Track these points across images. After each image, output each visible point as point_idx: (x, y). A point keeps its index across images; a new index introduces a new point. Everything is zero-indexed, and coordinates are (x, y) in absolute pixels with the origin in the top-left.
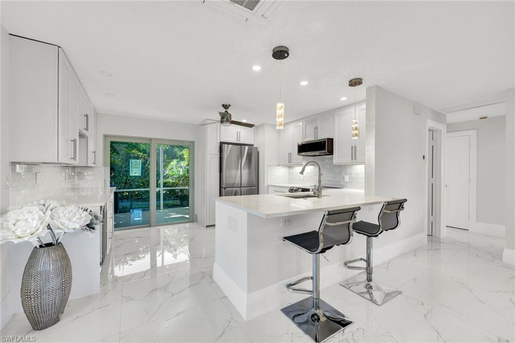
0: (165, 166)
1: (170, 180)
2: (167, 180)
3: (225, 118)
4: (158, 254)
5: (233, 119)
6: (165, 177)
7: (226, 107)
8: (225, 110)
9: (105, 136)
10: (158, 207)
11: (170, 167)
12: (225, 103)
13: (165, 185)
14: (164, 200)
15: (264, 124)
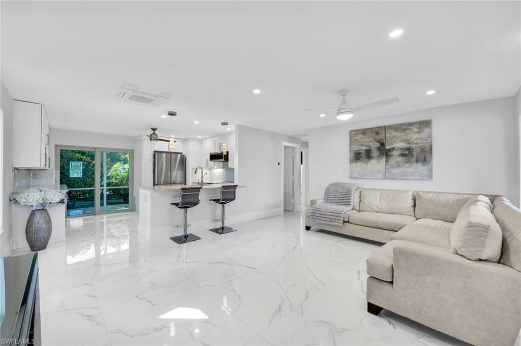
0: (108, 169)
1: (114, 180)
2: (111, 181)
3: (153, 137)
4: (101, 248)
5: (159, 138)
6: (108, 178)
7: (154, 129)
8: (153, 132)
9: (56, 146)
10: (102, 204)
11: (113, 169)
12: (153, 127)
13: (108, 185)
14: (107, 200)
15: (188, 139)
